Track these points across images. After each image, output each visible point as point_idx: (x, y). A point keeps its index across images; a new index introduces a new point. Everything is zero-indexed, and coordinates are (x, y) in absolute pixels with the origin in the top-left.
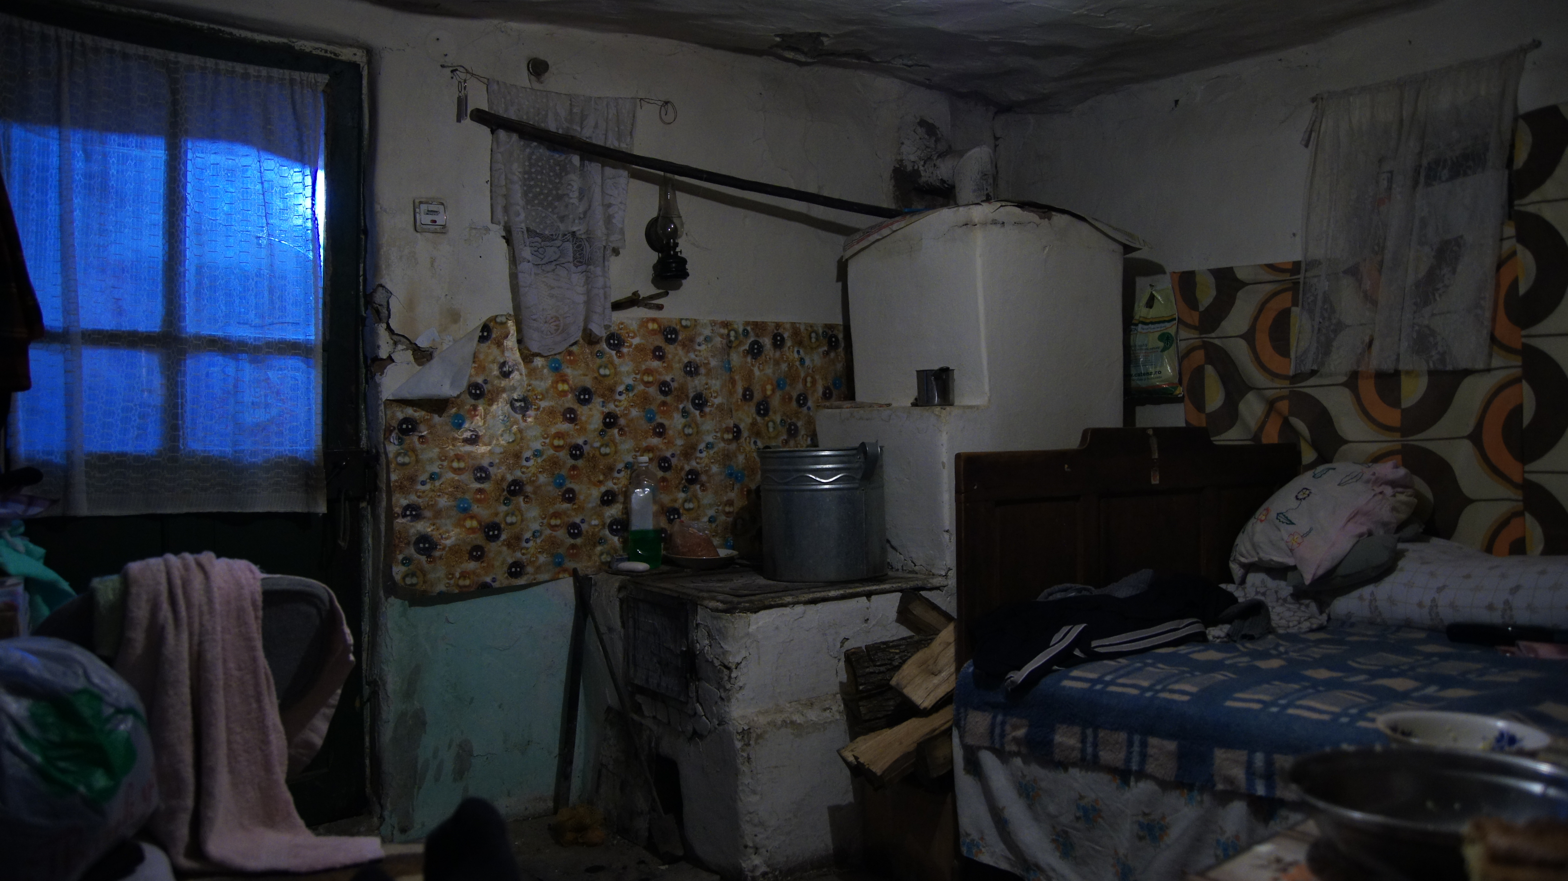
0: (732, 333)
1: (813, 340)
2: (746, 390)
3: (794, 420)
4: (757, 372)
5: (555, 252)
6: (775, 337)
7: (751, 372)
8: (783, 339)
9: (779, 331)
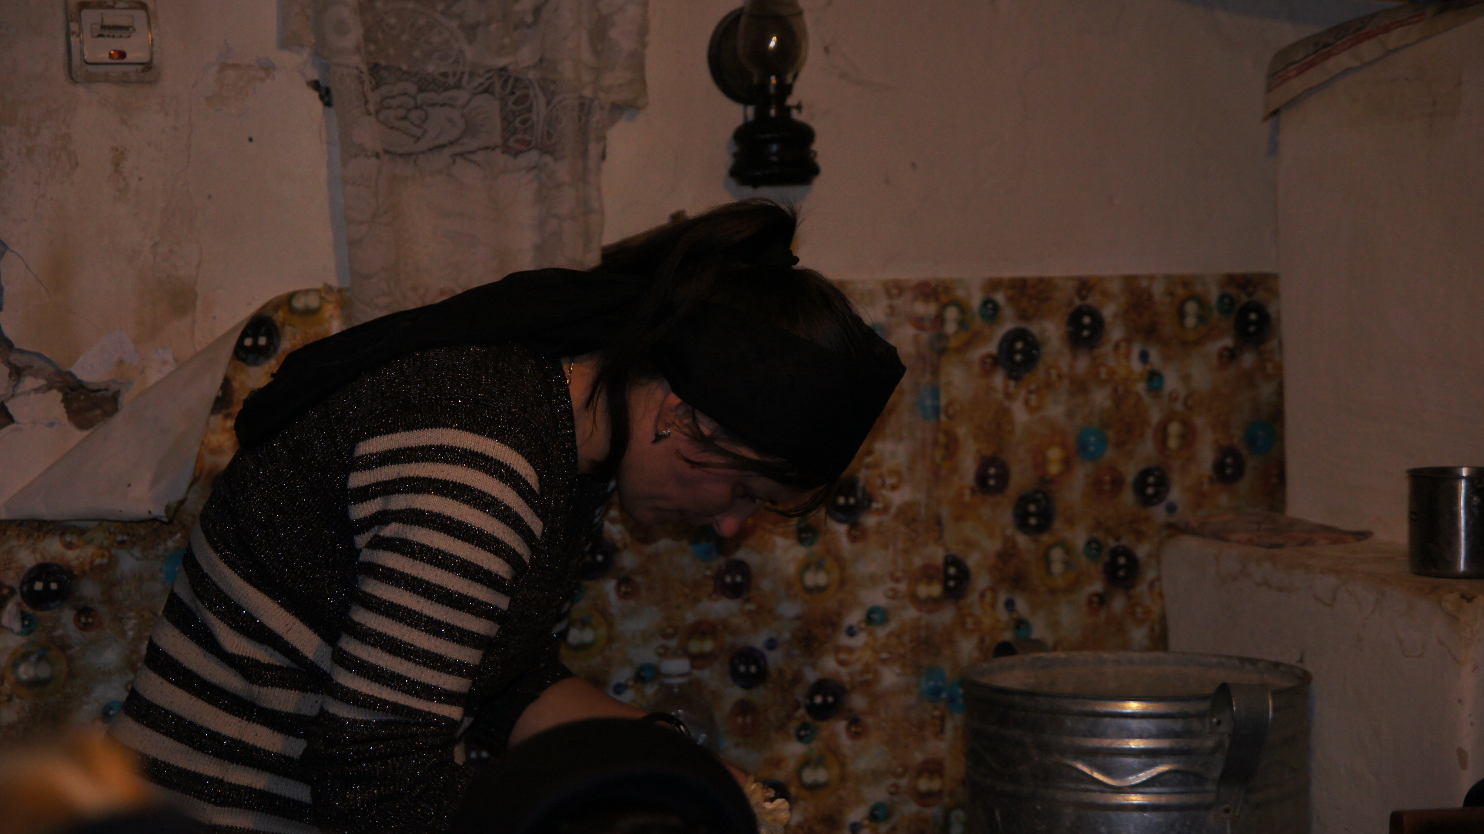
0: (952, 313)
1: (1190, 321)
2: (985, 463)
3: (1126, 541)
4: (1020, 414)
5: (450, 120)
6: (1075, 319)
7: (1004, 414)
8: (1098, 325)
9: (1090, 301)
